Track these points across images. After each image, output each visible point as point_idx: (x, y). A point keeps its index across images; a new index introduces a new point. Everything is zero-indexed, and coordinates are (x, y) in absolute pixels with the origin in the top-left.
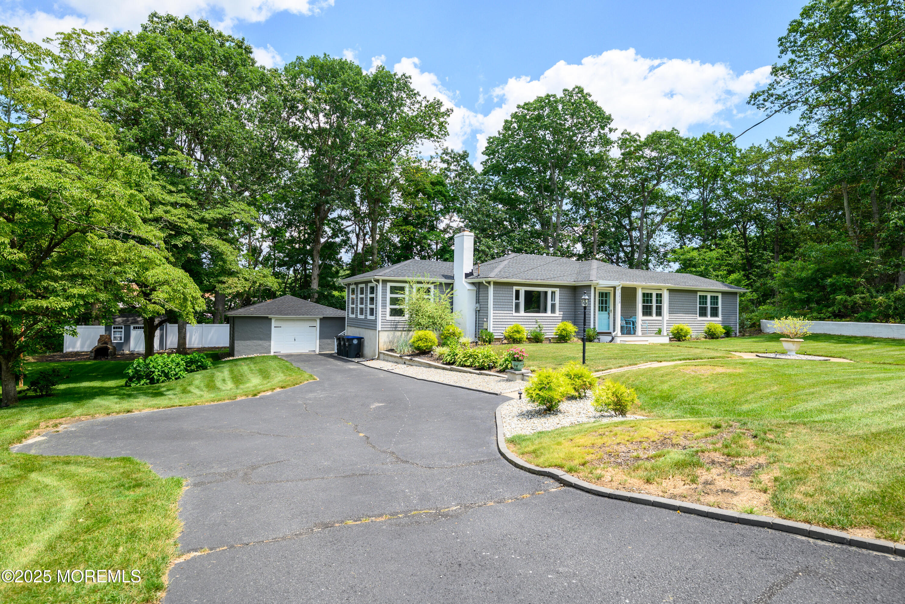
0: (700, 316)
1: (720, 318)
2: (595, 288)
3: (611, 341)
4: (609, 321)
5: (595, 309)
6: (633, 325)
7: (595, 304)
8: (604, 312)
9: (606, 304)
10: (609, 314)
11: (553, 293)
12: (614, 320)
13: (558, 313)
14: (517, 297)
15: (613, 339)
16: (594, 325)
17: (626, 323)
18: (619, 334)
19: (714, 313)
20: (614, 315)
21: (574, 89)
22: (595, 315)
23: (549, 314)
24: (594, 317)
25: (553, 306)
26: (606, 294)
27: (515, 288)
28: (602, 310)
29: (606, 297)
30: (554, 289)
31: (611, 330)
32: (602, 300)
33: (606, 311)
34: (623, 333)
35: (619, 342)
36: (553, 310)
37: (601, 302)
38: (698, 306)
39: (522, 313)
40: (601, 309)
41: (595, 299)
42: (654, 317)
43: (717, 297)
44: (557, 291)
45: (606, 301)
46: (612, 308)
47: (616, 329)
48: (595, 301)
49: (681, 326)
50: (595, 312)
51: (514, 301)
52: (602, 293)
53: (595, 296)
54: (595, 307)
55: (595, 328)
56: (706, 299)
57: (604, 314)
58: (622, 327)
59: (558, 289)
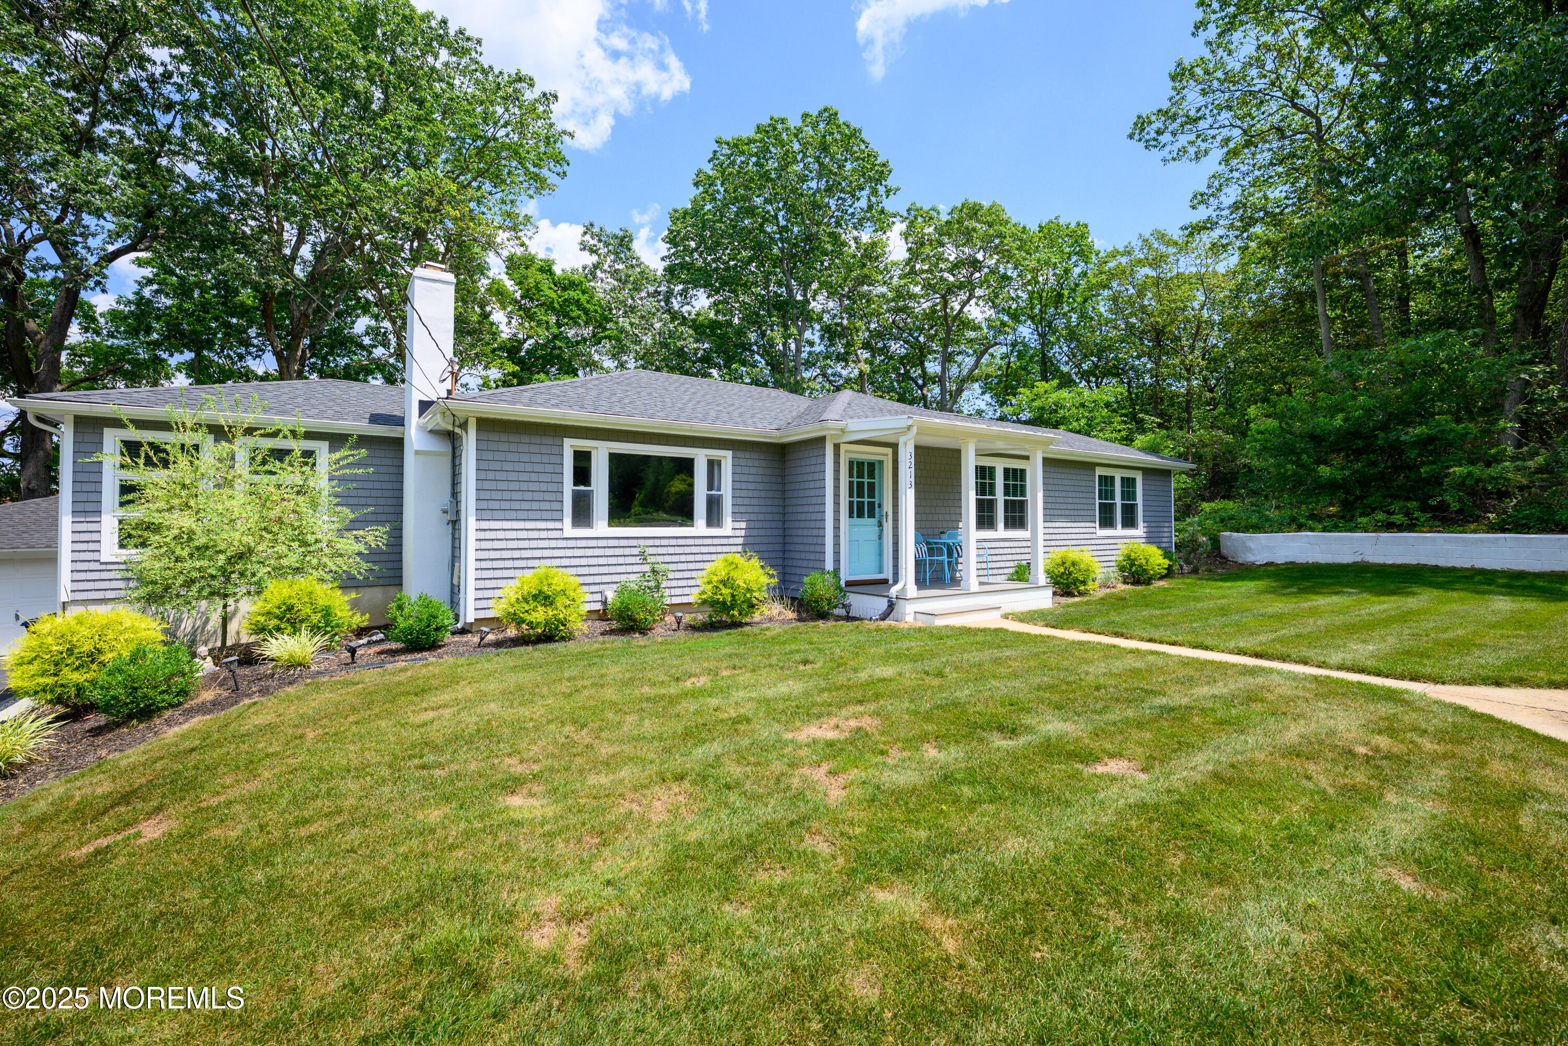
0: (1100, 526)
1: (1140, 531)
2: (837, 447)
3: (884, 617)
4: (881, 546)
5: (837, 512)
6: (950, 555)
7: (837, 495)
8: (866, 521)
9: (872, 494)
10: (880, 525)
11: (713, 466)
12: (896, 544)
13: (729, 526)
14: (582, 475)
15: (891, 606)
16: (837, 561)
17: (931, 551)
18: (912, 590)
19: (1129, 521)
20: (896, 528)
21: (820, 114)
22: (837, 528)
23: (700, 526)
24: (837, 536)
25: (714, 505)
26: (872, 465)
27: (570, 446)
28: (860, 515)
29: (871, 475)
30: (715, 453)
31: (888, 574)
32: (860, 485)
33: (871, 515)
34: (921, 583)
35: (909, 618)
36: (714, 517)
37: (856, 489)
38: (1097, 501)
39: (601, 526)
40: (857, 511)
41: (837, 479)
42: (1001, 532)
43: (1134, 480)
44: (726, 457)
45: (872, 487)
46: (888, 507)
47: (902, 572)
48: (837, 487)
49: (1073, 554)
50: (837, 520)
51: (568, 486)
52: (860, 464)
53: (837, 471)
54: (837, 503)
55: (837, 571)
56: (1113, 485)
57: (868, 523)
58: (918, 563)
59: (729, 454)
